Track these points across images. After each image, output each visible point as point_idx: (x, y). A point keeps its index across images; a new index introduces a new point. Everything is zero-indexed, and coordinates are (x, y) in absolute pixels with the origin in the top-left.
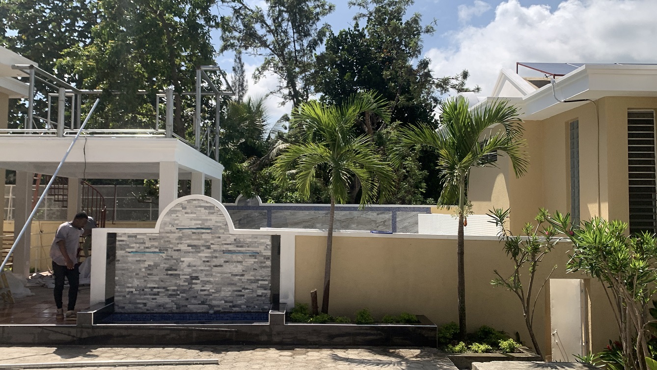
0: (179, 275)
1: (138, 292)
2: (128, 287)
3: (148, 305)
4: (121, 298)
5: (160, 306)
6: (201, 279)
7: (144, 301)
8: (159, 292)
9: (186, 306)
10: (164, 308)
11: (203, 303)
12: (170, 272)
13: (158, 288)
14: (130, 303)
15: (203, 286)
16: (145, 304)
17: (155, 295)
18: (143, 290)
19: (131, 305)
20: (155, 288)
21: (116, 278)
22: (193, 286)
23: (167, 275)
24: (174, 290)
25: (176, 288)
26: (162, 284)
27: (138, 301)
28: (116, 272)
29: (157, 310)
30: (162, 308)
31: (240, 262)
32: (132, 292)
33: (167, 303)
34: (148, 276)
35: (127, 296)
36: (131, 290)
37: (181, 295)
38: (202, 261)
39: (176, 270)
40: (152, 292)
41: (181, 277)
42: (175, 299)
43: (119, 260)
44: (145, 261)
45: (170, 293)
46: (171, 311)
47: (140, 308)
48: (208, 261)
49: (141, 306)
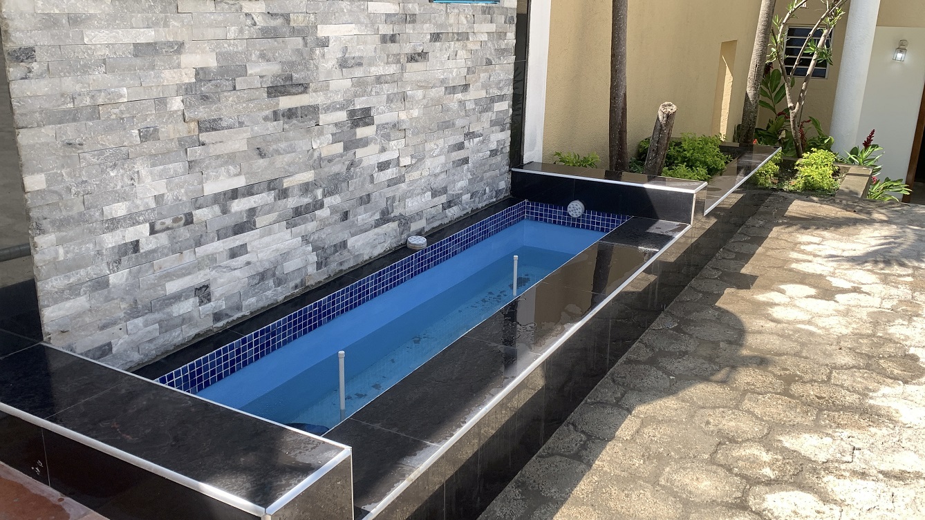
0: (313, 111)
1: (163, 239)
2: (113, 224)
3: (216, 291)
4: (81, 302)
5: (263, 276)
6: (378, 119)
7: (198, 279)
8: (252, 212)
9: (344, 244)
10: (279, 282)
11: (385, 218)
12: (285, 102)
13: (249, 191)
14: (134, 312)
15: (383, 150)
16: (203, 292)
17: (239, 229)
18: (189, 220)
19: (139, 321)
20: (235, 194)
21: (34, 182)
22: (360, 153)
23: (276, 116)
24: (306, 188)
25: (308, 176)
26: (263, 169)
27: (172, 287)
28: (25, 138)
29: (253, 300)
30: (271, 283)
31: (462, 37)
32: (136, 245)
33: (286, 256)
34: (204, 137)
35: (113, 279)
36: (130, 234)
37: (328, 201)
38: (377, 38)
39: (304, 88)
40: (229, 221)
41: (324, 118)
42: (311, 226)
43: (27, 54)
44: (179, 47)
45: (292, 202)
46: (303, 283)
47: (185, 320)
48: (393, 39)
49: (187, 306)
